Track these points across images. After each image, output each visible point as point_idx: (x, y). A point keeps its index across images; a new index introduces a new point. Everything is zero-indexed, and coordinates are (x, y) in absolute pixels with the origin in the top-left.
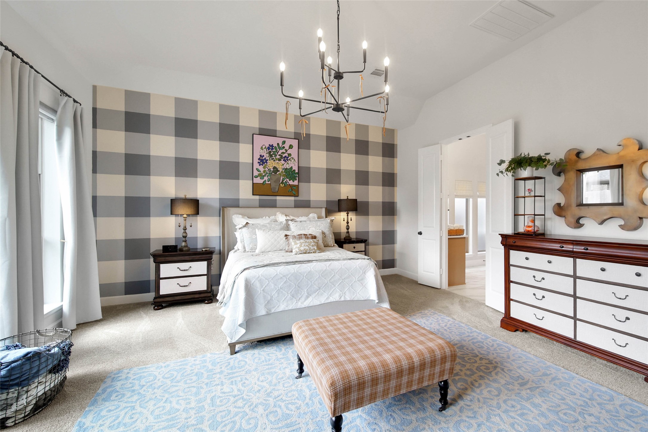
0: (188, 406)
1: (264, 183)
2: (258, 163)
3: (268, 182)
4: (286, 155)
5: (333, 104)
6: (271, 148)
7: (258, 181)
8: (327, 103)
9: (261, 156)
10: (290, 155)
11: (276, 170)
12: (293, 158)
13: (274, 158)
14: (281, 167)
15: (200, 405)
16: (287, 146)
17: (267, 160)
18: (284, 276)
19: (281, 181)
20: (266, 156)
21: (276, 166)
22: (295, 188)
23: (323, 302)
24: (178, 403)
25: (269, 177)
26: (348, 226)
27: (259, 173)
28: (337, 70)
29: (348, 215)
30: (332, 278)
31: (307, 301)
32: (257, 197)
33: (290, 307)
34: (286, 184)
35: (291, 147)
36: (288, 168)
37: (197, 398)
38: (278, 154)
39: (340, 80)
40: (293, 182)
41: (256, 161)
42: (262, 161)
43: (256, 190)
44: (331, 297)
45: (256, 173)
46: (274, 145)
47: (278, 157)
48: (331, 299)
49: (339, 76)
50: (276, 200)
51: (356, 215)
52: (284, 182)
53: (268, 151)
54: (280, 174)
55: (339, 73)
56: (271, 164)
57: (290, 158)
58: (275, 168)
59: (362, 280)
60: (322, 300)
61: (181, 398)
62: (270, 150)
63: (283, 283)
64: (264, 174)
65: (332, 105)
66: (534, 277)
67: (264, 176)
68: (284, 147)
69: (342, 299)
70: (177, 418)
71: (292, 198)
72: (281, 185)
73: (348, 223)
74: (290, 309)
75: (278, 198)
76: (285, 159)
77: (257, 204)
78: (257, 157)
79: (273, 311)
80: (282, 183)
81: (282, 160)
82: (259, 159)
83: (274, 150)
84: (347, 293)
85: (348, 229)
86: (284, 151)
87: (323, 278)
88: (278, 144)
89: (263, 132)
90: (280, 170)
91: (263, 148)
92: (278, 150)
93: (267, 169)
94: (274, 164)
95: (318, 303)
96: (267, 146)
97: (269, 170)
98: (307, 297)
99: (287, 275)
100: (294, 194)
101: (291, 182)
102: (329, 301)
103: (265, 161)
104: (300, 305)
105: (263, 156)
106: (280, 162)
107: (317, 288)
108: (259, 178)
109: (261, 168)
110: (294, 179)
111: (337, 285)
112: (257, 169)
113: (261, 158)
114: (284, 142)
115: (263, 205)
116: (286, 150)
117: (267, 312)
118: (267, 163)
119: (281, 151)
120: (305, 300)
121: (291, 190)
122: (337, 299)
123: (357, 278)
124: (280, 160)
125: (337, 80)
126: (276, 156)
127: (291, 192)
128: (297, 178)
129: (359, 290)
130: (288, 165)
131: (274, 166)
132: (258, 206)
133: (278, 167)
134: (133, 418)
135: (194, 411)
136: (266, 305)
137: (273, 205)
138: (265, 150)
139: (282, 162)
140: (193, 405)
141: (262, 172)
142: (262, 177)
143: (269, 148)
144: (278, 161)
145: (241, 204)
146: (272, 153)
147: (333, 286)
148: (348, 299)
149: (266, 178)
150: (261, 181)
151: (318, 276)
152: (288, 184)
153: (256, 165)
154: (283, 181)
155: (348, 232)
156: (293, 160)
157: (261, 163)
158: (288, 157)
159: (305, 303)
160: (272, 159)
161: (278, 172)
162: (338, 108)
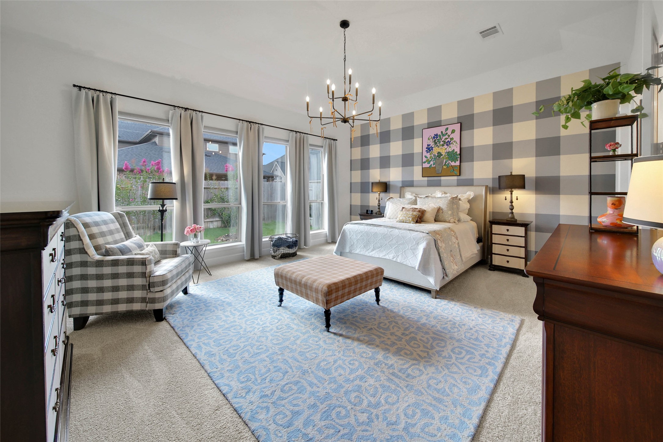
1: (431, 167)
2: (426, 151)
3: (434, 165)
4: (449, 140)
6: (436, 137)
7: (426, 165)
9: (428, 145)
10: (452, 139)
11: (440, 154)
12: (455, 141)
13: (439, 144)
14: (444, 151)
16: (449, 132)
17: (433, 147)
18: (361, 232)
19: (444, 163)
20: (432, 144)
21: (440, 151)
22: (456, 168)
23: (380, 257)
25: (434, 161)
26: (512, 205)
27: (426, 159)
29: (512, 194)
30: (390, 241)
31: (372, 253)
32: (426, 179)
33: (361, 253)
34: (448, 166)
35: (453, 131)
36: (450, 151)
38: (442, 140)
39: (346, 102)
40: (455, 162)
41: (425, 149)
42: (429, 149)
43: (425, 172)
44: (387, 256)
45: (424, 159)
46: (438, 134)
47: (442, 143)
48: (387, 257)
49: (345, 99)
50: (441, 180)
51: (536, 194)
52: (447, 164)
53: (433, 140)
54: (443, 157)
55: (345, 97)
56: (436, 150)
57: (452, 142)
58: (439, 153)
59: (414, 250)
60: (381, 255)
62: (435, 139)
63: (360, 236)
64: (430, 160)
65: (340, 119)
67: (430, 161)
68: (447, 133)
69: (394, 260)
71: (456, 178)
72: (444, 166)
73: (512, 202)
74: (361, 254)
75: (442, 178)
76: (448, 143)
77: (426, 183)
78: (425, 146)
79: (353, 252)
80: (445, 165)
81: (445, 145)
82: (427, 148)
83: (438, 138)
84: (400, 257)
85: (512, 209)
86: (447, 137)
87: (384, 240)
88: (442, 132)
89: (431, 126)
90: (443, 154)
91: (430, 138)
92: (442, 137)
93: (432, 155)
94: (438, 150)
95: (378, 257)
96: (433, 136)
97: (434, 155)
98: (373, 250)
99: (363, 232)
100: (456, 174)
101: (453, 164)
102: (385, 258)
103: (431, 149)
104: (367, 254)
105: (430, 145)
106: (443, 147)
107: (379, 245)
108: (426, 163)
109: (428, 155)
110: (455, 160)
111: (393, 248)
112: (425, 156)
113: (428, 147)
114: (447, 129)
115: (430, 184)
116: (449, 136)
117: (349, 251)
118: (433, 150)
119: (444, 138)
120: (371, 251)
121: (452, 171)
122: (391, 258)
123: (410, 247)
124: (443, 145)
125: (344, 102)
126: (439, 142)
127: (452, 172)
128: (459, 159)
129: (410, 257)
130: (450, 149)
131: (438, 151)
132: (426, 185)
133: (441, 152)
136: (350, 247)
137: (438, 184)
138: (431, 139)
139: (445, 146)
141: (429, 158)
142: (429, 162)
143: (434, 138)
144: (441, 147)
145: (415, 184)
146: (436, 141)
147: (390, 247)
148: (399, 261)
149: (432, 163)
150: (428, 166)
151: (381, 237)
152: (450, 165)
153: (425, 153)
154: (445, 163)
155: (512, 213)
156: (454, 143)
157: (428, 151)
158: (450, 142)
159: (370, 254)
160: (436, 146)
161: (442, 156)
162: (345, 121)
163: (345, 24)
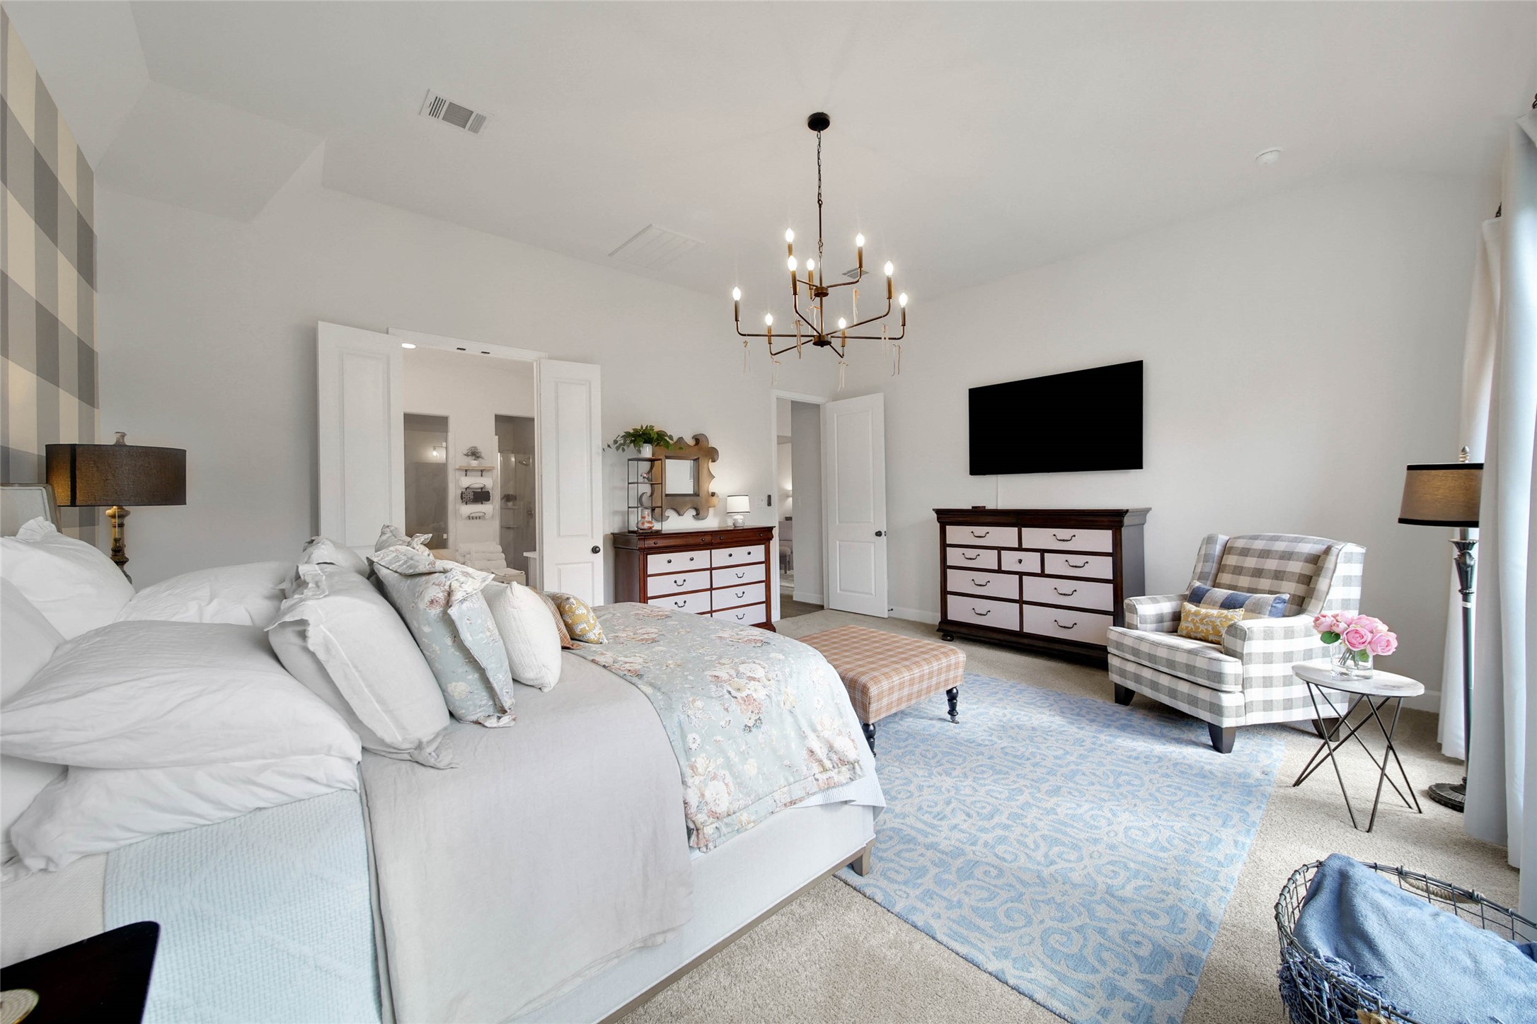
0: (1026, 832)
5: (813, 336)
8: (802, 336)
15: (1010, 823)
24: (1037, 847)
28: (819, 285)
37: (1007, 834)
39: (823, 298)
49: (821, 293)
55: (822, 288)
61: (1028, 852)
65: (813, 338)
66: (675, 582)
70: (1051, 828)
125: (819, 298)
134: (1113, 871)
135: (1025, 821)
140: (1018, 830)
162: (821, 341)
163: (819, 122)
